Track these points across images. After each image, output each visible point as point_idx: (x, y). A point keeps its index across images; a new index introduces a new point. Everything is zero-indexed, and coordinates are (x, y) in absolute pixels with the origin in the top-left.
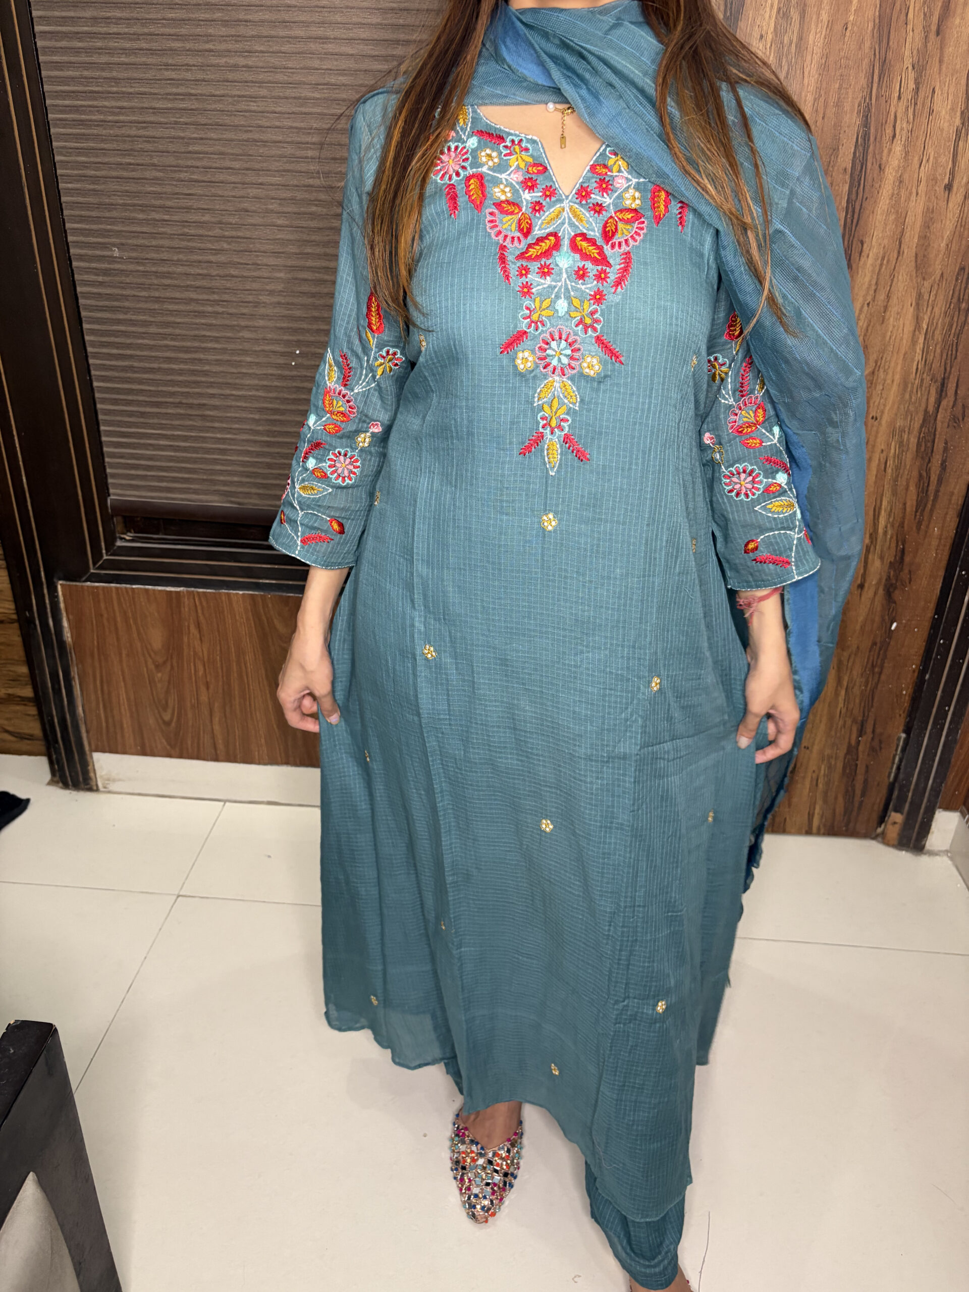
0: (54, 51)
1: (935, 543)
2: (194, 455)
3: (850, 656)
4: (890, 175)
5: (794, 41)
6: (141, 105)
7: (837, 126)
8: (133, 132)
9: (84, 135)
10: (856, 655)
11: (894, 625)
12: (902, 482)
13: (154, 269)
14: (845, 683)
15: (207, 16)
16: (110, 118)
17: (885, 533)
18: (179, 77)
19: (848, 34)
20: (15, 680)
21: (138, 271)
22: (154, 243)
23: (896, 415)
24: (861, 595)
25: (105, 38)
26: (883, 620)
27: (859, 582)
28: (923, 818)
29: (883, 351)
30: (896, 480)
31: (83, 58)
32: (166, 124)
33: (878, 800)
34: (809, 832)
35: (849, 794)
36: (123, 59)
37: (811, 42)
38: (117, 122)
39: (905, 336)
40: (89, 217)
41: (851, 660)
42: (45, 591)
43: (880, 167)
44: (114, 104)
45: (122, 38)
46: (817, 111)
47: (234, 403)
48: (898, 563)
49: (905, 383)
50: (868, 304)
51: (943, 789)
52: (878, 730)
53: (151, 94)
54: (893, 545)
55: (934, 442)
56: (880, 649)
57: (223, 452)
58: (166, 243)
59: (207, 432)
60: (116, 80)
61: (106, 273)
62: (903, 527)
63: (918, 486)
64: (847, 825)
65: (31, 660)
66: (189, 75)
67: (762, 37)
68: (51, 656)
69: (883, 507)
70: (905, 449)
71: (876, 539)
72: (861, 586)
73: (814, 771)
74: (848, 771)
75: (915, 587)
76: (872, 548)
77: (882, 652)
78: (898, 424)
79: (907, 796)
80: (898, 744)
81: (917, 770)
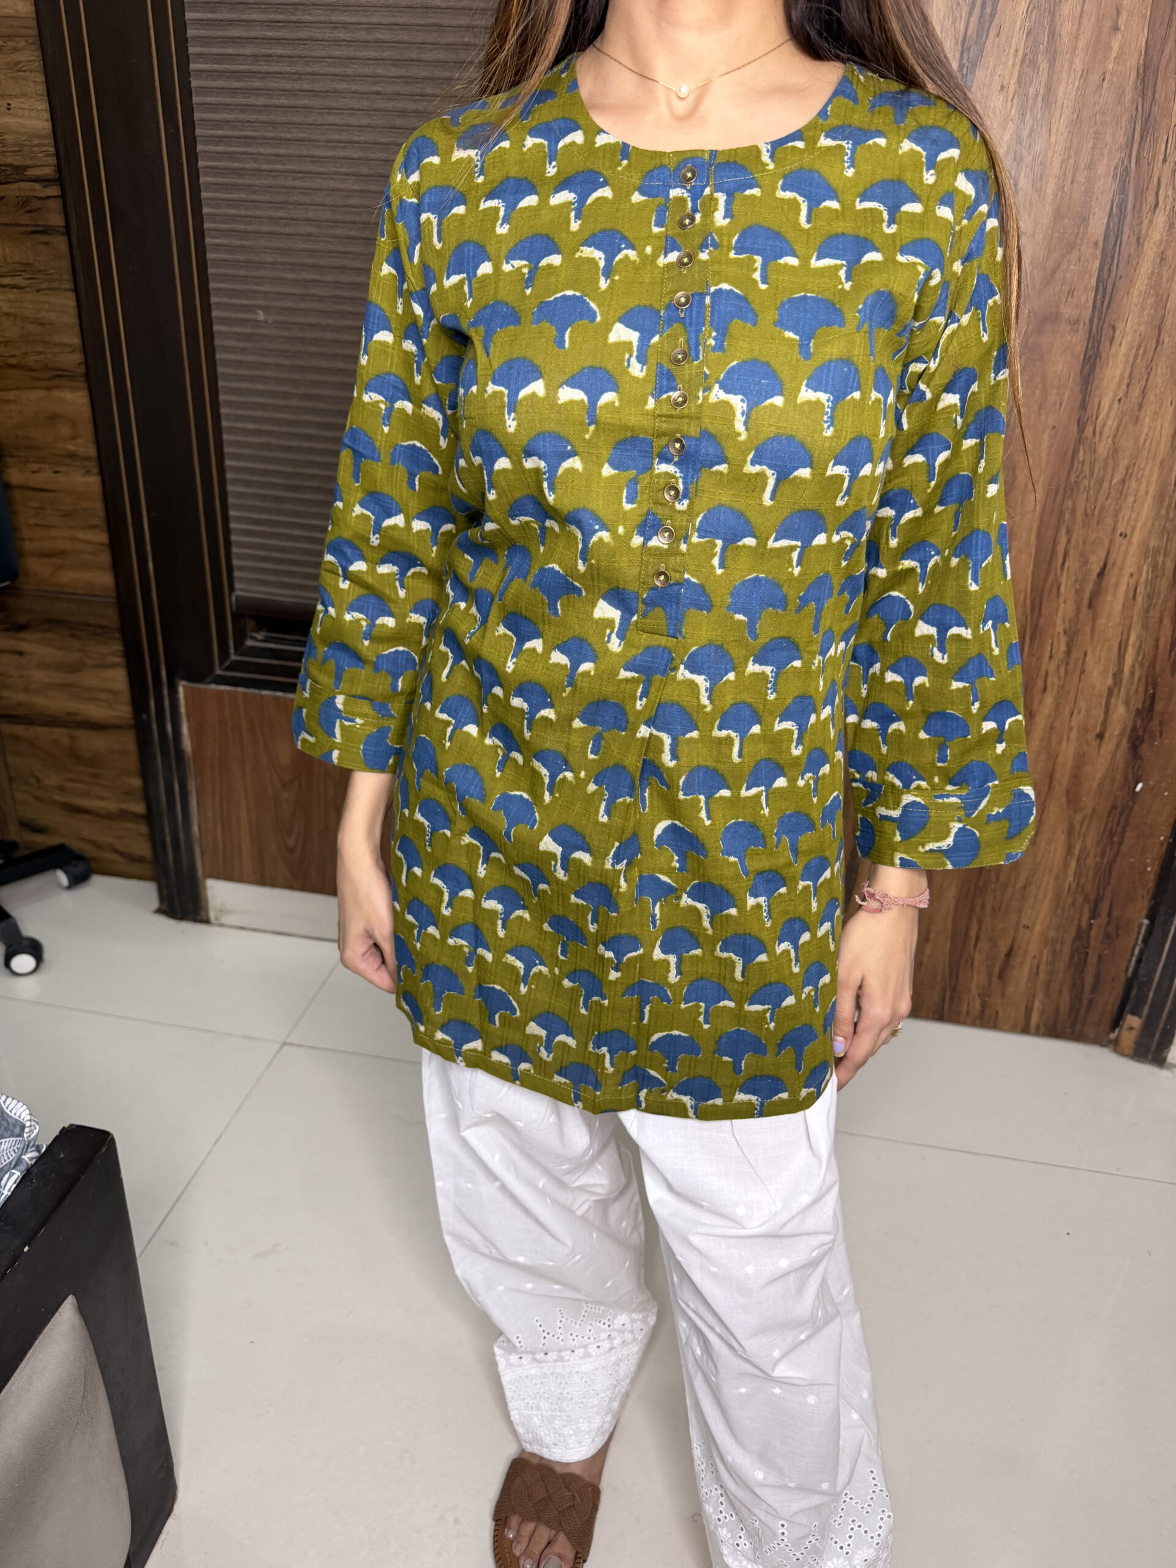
0: (209, 90)
3: (1083, 820)
4: (1150, 251)
5: (1041, 93)
6: (298, 153)
7: (1089, 192)
8: (289, 183)
9: (236, 185)
10: (1092, 817)
11: (1139, 786)
12: (1155, 614)
13: (300, 335)
14: (1076, 852)
15: (376, 54)
16: (265, 167)
17: (1132, 673)
18: (342, 122)
19: (1105, 85)
20: (128, 793)
21: (283, 337)
22: (302, 305)
23: (1150, 533)
24: (1100, 746)
25: (264, 78)
26: (1126, 779)
27: (1098, 730)
28: (1166, 1025)
29: (1135, 457)
30: (1147, 610)
31: (239, 100)
32: (324, 174)
33: (1112, 1000)
34: (1025, 1030)
35: (1077, 988)
36: (283, 101)
37: (1061, 94)
38: (271, 171)
39: (1163, 440)
40: (235, 276)
41: (1085, 825)
42: (166, 692)
43: (1138, 240)
44: (270, 151)
45: (283, 78)
46: (1065, 174)
48: (1147, 711)
49: (1161, 496)
50: (1119, 400)
52: (1116, 913)
53: (310, 140)
54: (1142, 689)
56: (1121, 815)
58: (315, 305)
60: (273, 124)
61: (249, 337)
62: (1154, 668)
64: (1073, 1024)
65: (146, 771)
66: (353, 121)
67: (1003, 87)
68: (167, 767)
69: (1131, 642)
70: (1160, 574)
71: (1121, 681)
72: (1100, 736)
73: (1034, 957)
74: (1076, 960)
75: (1166, 742)
76: (1115, 691)
77: (1123, 819)
78: (1152, 544)
79: (1147, 997)
80: (1139, 933)
81: (1161, 965)
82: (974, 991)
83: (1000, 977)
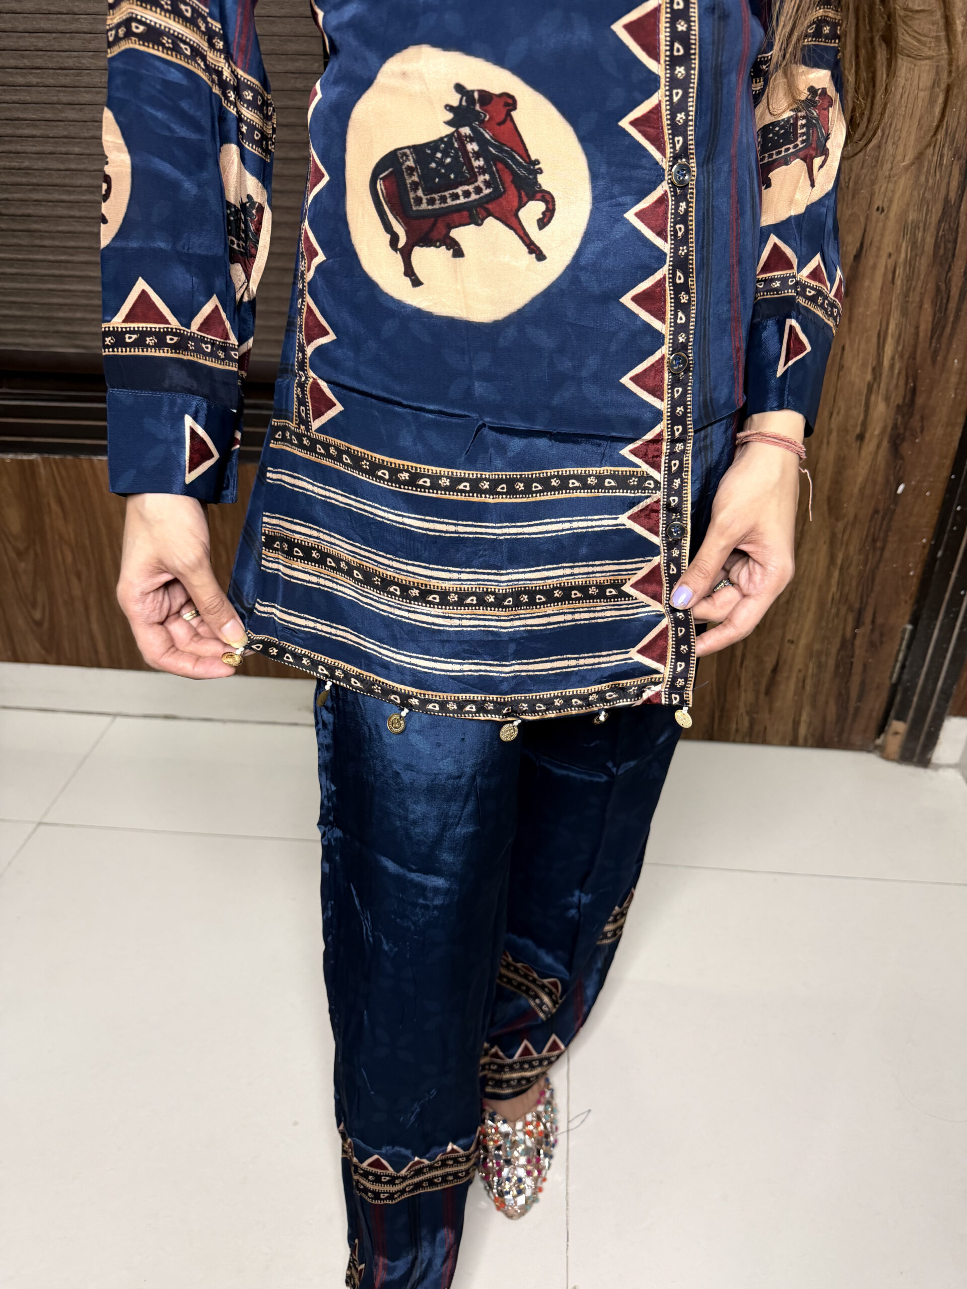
1: (954, 379)
2: (25, 285)
3: (845, 528)
10: (853, 524)
11: (901, 488)
12: (914, 298)
14: (839, 562)
17: (892, 366)
23: (908, 205)
24: (860, 449)
26: (887, 481)
27: (858, 430)
28: (930, 727)
30: (906, 295)
33: (877, 706)
34: (794, 743)
35: (842, 699)
41: (848, 531)
47: (65, 212)
48: (907, 406)
49: (920, 160)
51: (955, 692)
52: (880, 621)
54: (902, 382)
55: (955, 242)
56: (883, 519)
57: (60, 278)
59: (37, 253)
62: (914, 359)
63: (934, 303)
64: (840, 733)
69: (890, 331)
70: (919, 252)
71: (881, 375)
72: (861, 437)
73: (800, 671)
74: (841, 670)
75: (927, 438)
76: (875, 386)
77: (885, 522)
78: (910, 218)
79: (911, 701)
80: (902, 639)
81: (925, 669)
82: (742, 710)
83: (768, 692)
